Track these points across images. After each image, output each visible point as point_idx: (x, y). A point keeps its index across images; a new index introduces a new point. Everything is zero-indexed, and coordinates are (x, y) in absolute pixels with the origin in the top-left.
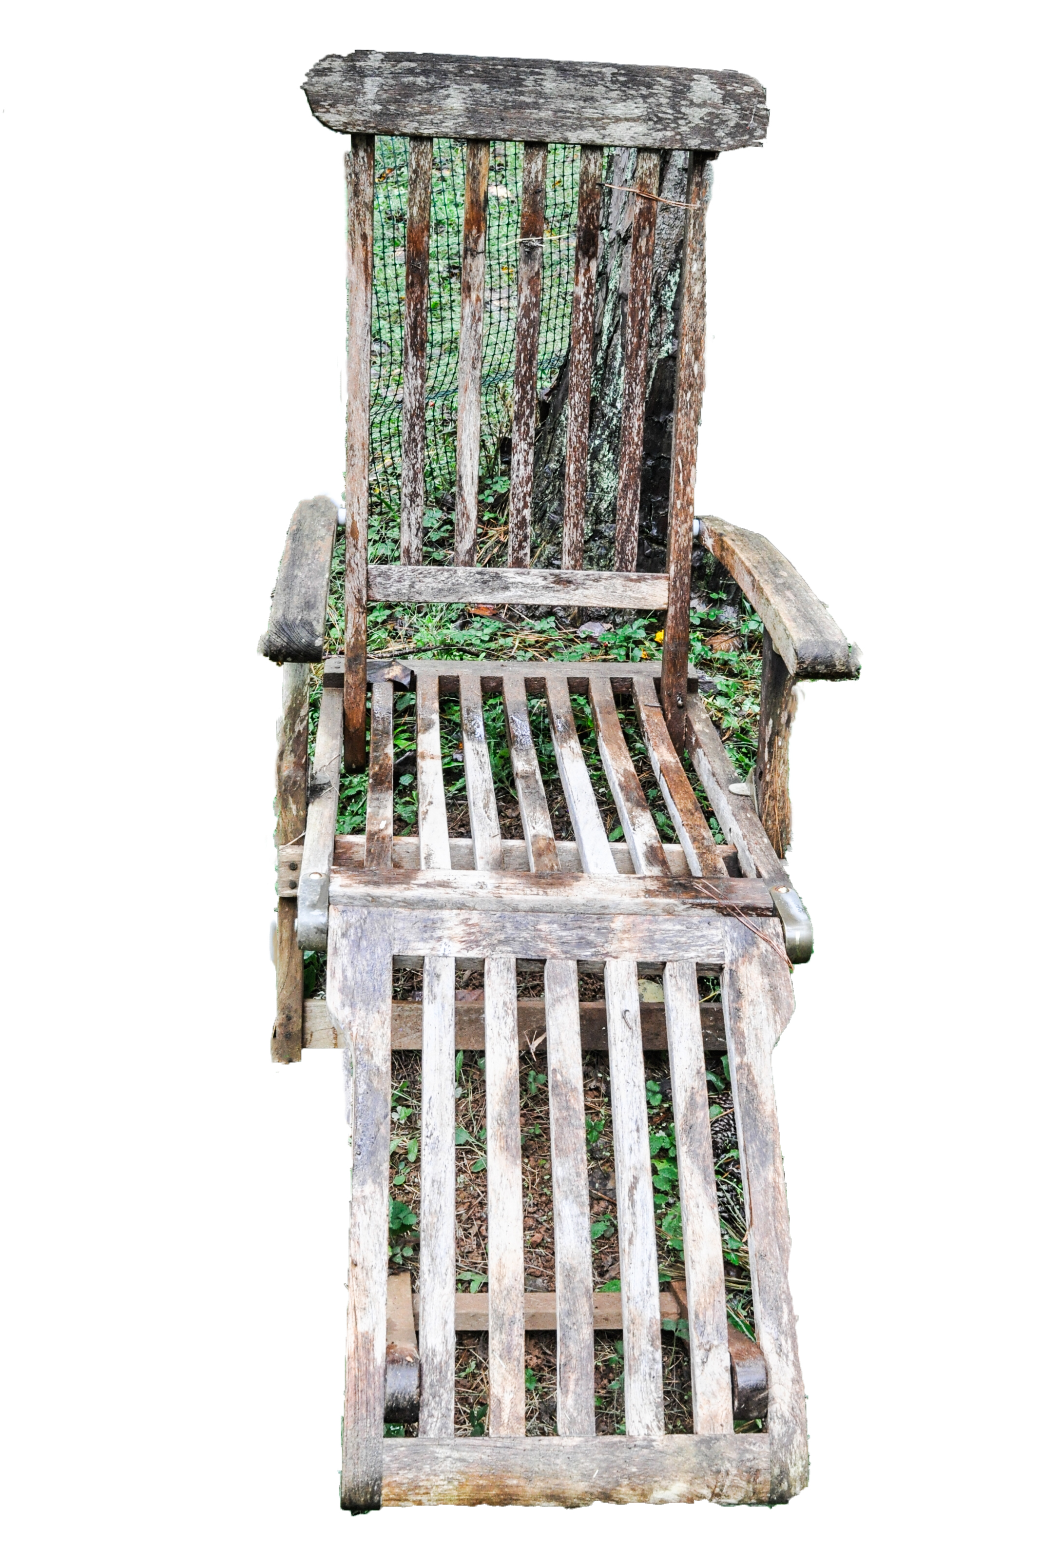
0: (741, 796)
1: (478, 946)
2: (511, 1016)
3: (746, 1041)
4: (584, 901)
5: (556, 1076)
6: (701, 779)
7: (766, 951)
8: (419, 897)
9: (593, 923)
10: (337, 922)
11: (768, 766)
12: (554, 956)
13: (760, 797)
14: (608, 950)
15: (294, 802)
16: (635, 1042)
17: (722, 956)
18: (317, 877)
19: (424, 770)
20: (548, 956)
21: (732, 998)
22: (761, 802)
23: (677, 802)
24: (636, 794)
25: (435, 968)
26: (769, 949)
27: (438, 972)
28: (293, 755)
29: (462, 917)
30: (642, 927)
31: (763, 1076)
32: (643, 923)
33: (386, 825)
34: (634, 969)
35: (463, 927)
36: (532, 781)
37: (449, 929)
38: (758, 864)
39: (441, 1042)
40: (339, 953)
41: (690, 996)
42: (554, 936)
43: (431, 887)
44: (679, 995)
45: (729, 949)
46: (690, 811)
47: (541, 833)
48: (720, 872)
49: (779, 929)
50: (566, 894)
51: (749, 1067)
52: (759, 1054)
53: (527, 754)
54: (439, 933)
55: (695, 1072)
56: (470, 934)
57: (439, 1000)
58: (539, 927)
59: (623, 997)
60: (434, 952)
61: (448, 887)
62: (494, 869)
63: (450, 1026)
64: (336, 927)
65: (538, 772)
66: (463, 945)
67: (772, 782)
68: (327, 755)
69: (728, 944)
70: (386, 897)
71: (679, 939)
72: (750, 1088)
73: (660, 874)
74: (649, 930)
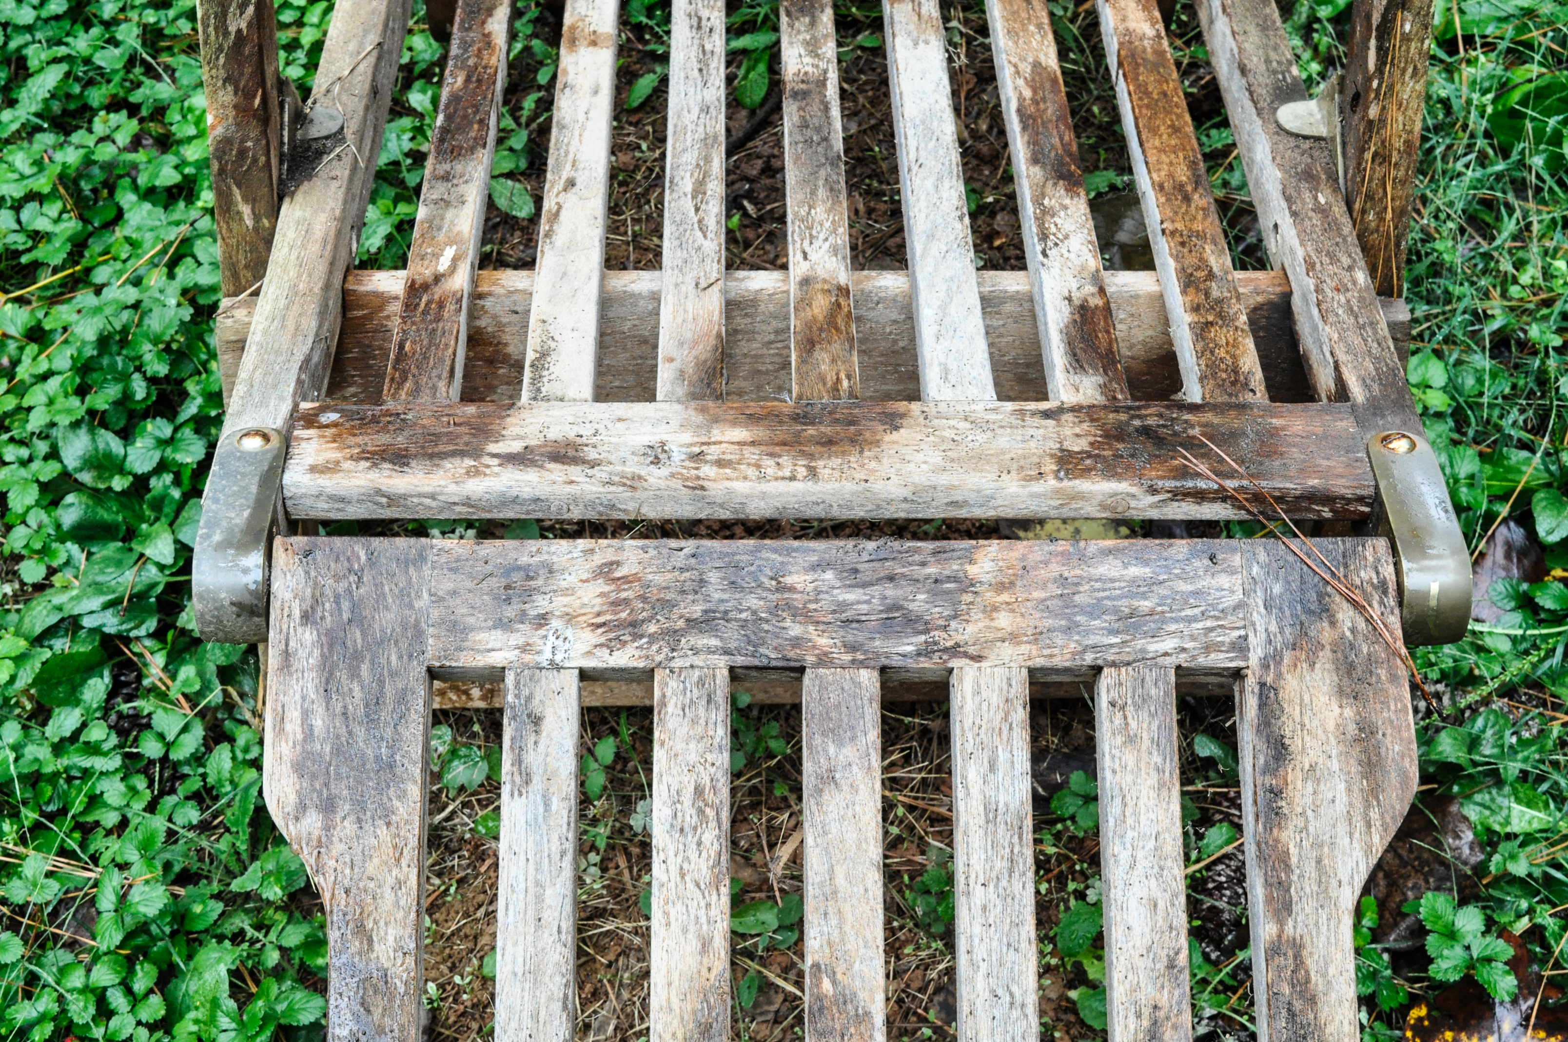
0: (1306, 137)
1: (637, 637)
2: (713, 824)
3: (1294, 878)
4: (906, 493)
5: (818, 985)
6: (1214, 61)
7: (1353, 630)
8: (503, 494)
9: (923, 564)
10: (291, 582)
11: (1375, 84)
12: (825, 660)
13: (1351, 151)
14: (958, 638)
15: (246, 199)
16: (1017, 886)
17: (1241, 647)
18: (253, 444)
19: (571, 78)
20: (810, 659)
21: (1262, 760)
22: (1352, 164)
23: (1152, 159)
24: (1056, 141)
25: (529, 699)
26: (1362, 625)
27: (537, 711)
28: (230, 88)
29: (598, 559)
30: (1043, 573)
31: (1332, 971)
32: (1046, 563)
33: (455, 260)
34: (1020, 690)
35: (601, 586)
36: (815, 108)
37: (568, 591)
38: (1342, 357)
39: (539, 899)
40: (296, 665)
41: (1157, 759)
42: (825, 603)
43: (533, 463)
44: (1130, 758)
45: (1260, 628)
46: (1181, 187)
47: (822, 273)
48: (1246, 385)
49: (1388, 571)
50: (860, 475)
51: (1297, 947)
52: (1323, 915)
53: (813, 24)
54: (541, 604)
55: (1161, 966)
56: (616, 603)
57: (537, 784)
58: (788, 580)
59: (992, 767)
60: (527, 658)
61: (575, 461)
62: (694, 396)
63: (563, 854)
64: (288, 596)
65: (833, 77)
66: (597, 637)
67: (1382, 121)
68: (352, 46)
69: (1259, 616)
70: (420, 495)
71: (1135, 603)
72: (1298, 1005)
73: (1099, 399)
74: (1062, 580)
